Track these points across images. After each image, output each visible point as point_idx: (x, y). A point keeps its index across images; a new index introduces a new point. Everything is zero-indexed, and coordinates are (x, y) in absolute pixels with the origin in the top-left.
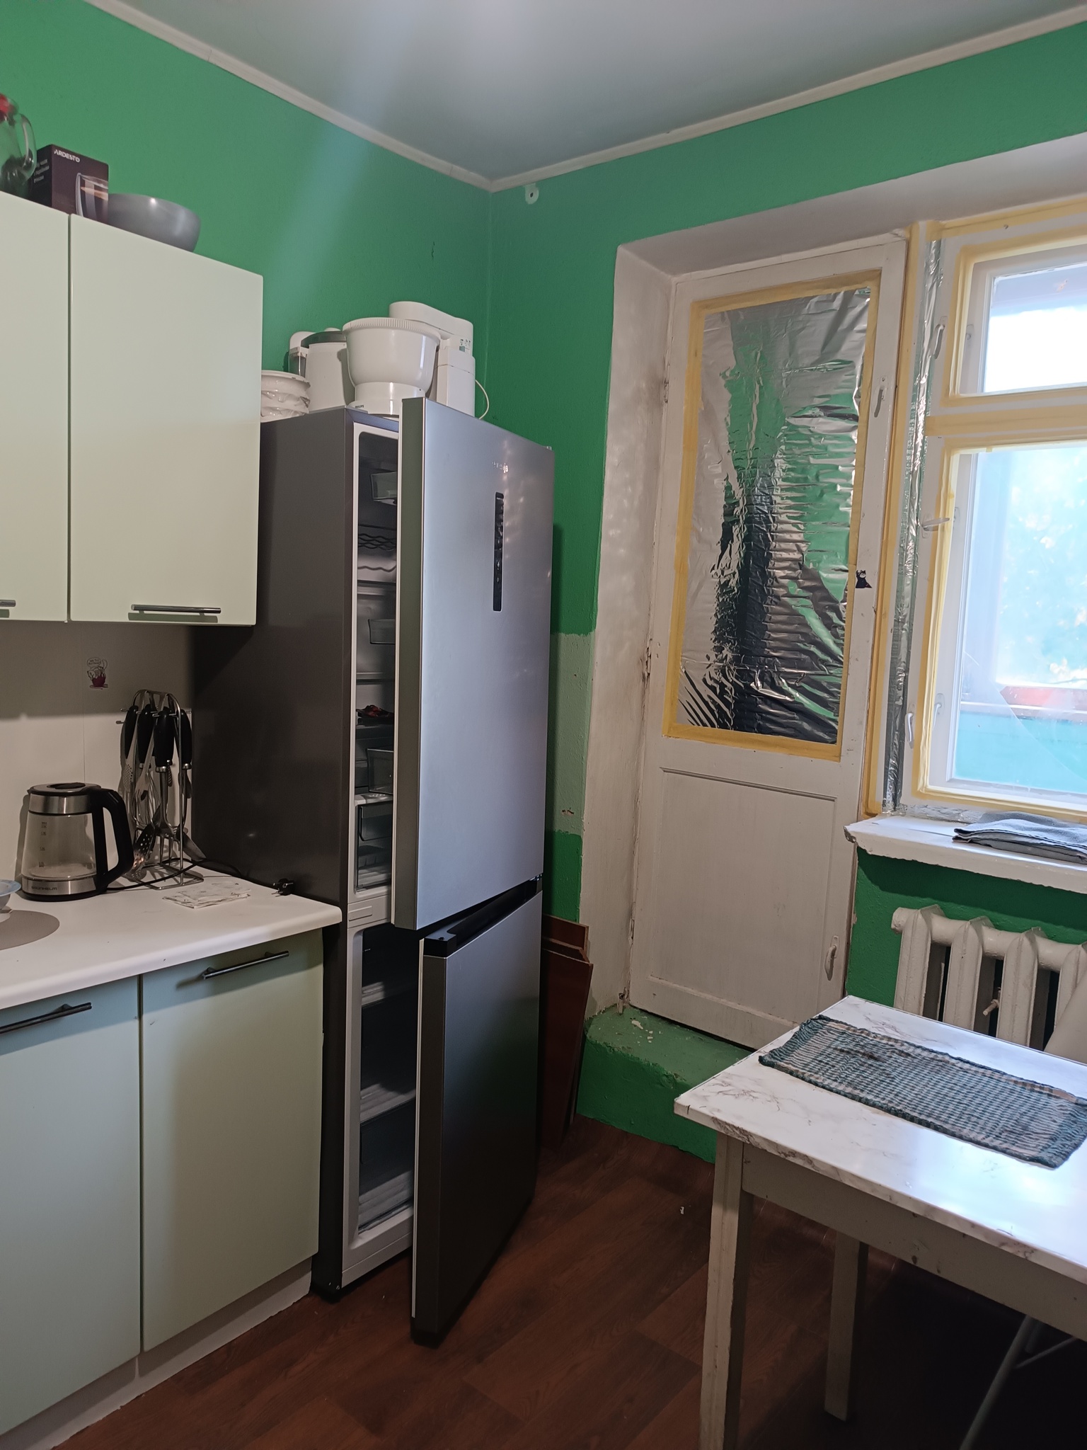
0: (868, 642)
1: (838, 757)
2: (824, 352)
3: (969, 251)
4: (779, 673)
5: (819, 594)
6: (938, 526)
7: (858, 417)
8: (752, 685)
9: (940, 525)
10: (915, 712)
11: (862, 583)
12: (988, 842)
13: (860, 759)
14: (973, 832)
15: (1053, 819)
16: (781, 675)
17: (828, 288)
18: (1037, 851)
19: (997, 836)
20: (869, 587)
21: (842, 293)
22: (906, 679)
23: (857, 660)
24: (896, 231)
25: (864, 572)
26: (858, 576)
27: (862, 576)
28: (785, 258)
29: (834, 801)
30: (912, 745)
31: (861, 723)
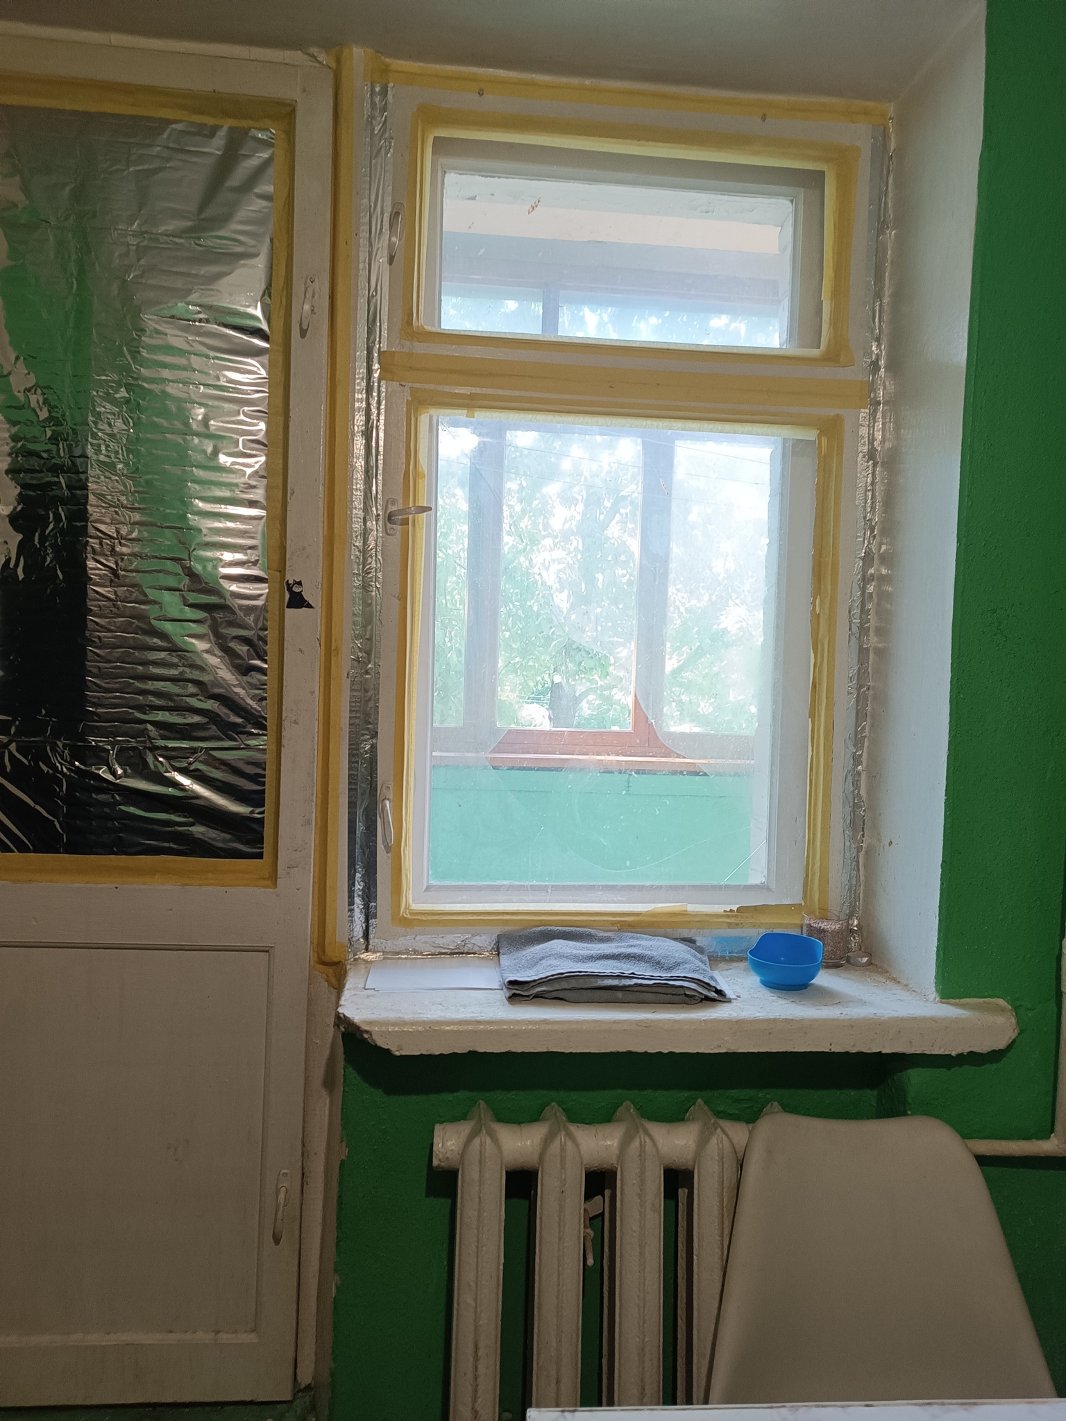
0: (313, 693)
1: (273, 877)
2: (203, 216)
3: (431, 116)
4: (154, 749)
5: (219, 616)
6: (408, 518)
7: (268, 336)
8: (103, 772)
9: (410, 516)
10: (391, 797)
11: (298, 601)
12: (561, 995)
13: (309, 879)
14: (535, 981)
15: (593, 931)
16: (159, 752)
17: (201, 112)
18: (631, 996)
19: (574, 984)
20: (309, 606)
21: (225, 128)
22: (373, 747)
23: (296, 722)
24: (314, 50)
25: (300, 583)
26: (290, 589)
27: (296, 589)
28: (117, 38)
29: (268, 952)
30: (388, 849)
31: (308, 822)
